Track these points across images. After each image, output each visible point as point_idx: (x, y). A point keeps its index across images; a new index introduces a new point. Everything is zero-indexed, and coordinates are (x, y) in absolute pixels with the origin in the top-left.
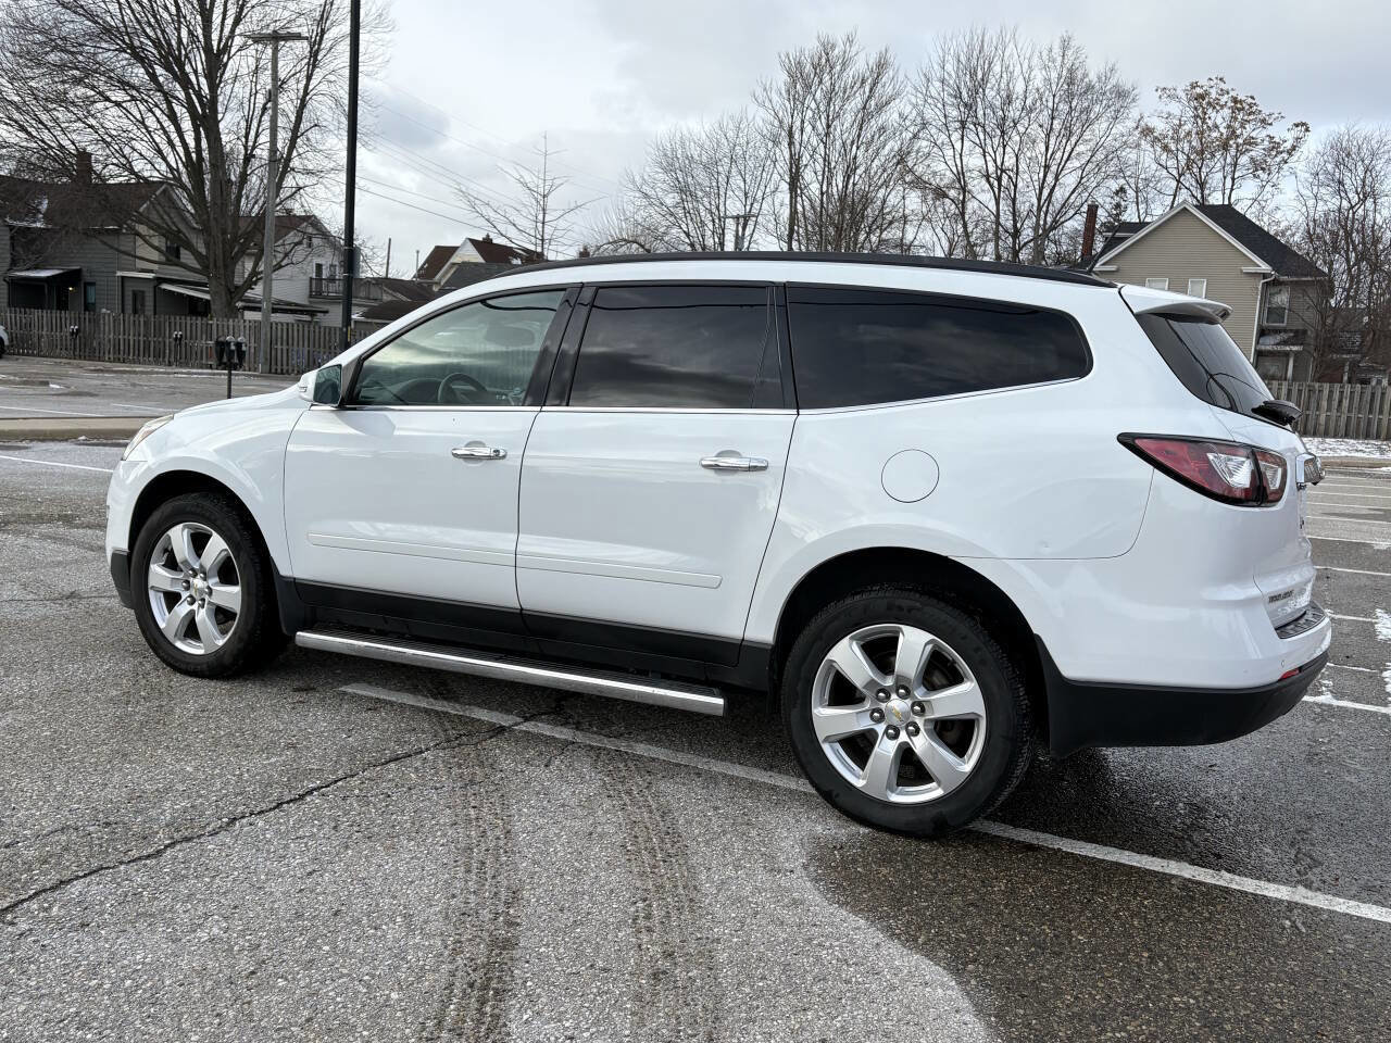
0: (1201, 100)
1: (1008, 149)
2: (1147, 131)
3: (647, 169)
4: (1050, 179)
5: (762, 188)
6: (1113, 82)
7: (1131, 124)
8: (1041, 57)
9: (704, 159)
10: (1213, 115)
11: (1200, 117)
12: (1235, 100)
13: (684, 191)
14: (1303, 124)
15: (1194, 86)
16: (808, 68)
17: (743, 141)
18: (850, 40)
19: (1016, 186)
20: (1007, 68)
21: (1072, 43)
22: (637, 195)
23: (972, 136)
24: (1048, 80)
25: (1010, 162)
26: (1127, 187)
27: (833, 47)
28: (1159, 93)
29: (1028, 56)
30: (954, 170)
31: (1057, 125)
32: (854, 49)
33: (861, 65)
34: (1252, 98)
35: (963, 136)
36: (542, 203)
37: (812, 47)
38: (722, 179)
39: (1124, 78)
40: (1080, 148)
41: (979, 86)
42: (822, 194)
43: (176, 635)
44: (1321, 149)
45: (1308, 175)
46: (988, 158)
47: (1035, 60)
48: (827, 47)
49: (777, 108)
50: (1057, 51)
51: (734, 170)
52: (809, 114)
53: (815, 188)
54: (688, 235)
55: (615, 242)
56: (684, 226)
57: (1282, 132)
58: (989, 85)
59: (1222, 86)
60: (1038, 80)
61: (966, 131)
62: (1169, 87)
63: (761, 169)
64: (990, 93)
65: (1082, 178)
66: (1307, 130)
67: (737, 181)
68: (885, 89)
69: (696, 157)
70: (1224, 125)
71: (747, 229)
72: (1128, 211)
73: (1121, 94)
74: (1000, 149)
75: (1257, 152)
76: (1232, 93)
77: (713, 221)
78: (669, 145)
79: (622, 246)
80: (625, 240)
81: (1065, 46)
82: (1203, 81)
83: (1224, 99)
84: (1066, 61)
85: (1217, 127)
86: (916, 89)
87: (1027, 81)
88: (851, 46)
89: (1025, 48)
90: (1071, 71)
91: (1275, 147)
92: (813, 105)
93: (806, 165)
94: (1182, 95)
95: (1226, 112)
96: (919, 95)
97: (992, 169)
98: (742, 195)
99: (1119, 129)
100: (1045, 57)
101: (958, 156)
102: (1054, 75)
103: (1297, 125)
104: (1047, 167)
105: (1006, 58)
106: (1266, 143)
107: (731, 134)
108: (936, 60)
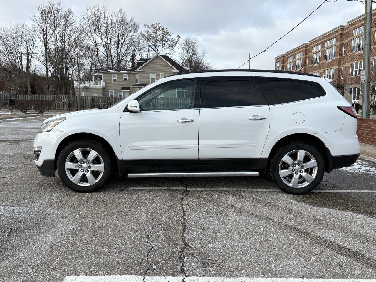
0: (155, 28)
1: (108, 38)
2: (144, 36)
4: (120, 47)
5: (33, 45)
6: (134, 22)
7: (139, 33)
8: (114, 14)
10: (159, 32)
11: (156, 33)
12: (163, 29)
14: (179, 36)
15: (153, 25)
16: (47, 11)
17: (25, 31)
18: (59, 4)
19: (111, 48)
20: (106, 16)
21: (122, 11)
23: (98, 34)
24: (117, 20)
25: (109, 42)
26: (136, 49)
27: (54, 6)
28: (145, 26)
29: (111, 13)
30: (94, 43)
31: (120, 32)
32: (61, 7)
33: (63, 12)
34: (166, 29)
35: (95, 34)
37: (47, 5)
38: (20, 42)
39: (136, 21)
40: (127, 39)
41: (99, 20)
43: (78, 182)
44: (183, 42)
45: (181, 48)
46: (103, 40)
47: (113, 15)
48: (52, 6)
49: (39, 22)
50: (119, 13)
51: (23, 40)
52: (48, 25)
57: (174, 37)
58: (101, 21)
59: (160, 25)
60: (114, 21)
61: (96, 33)
62: (147, 24)
64: (102, 23)
65: (128, 47)
66: (180, 37)
68: (71, 20)
70: (161, 35)
72: (137, 56)
73: (136, 25)
74: (106, 38)
75: (169, 42)
76: (162, 27)
81: (120, 11)
82: (155, 24)
83: (160, 28)
84: (121, 16)
85: (159, 35)
86: (80, 20)
87: (111, 20)
88: (59, 6)
89: (110, 11)
90: (123, 19)
91: (173, 41)
92: (49, 22)
94: (150, 27)
95: (161, 32)
96: (81, 22)
97: (104, 43)
98: (26, 47)
99: (136, 34)
100: (116, 14)
101: (94, 39)
102: (118, 19)
103: (177, 36)
104: (119, 43)
105: (105, 14)
106: (171, 40)
107: (21, 29)
108: (86, 12)
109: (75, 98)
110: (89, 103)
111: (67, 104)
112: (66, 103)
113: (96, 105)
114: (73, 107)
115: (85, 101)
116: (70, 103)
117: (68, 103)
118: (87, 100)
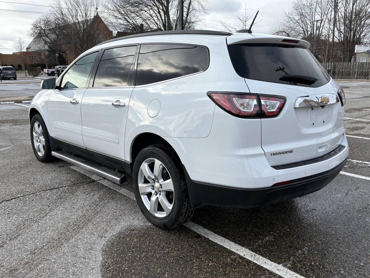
3: (290, 10)
9: (308, 4)
13: (302, 15)
22: (287, 18)
36: (245, 24)
38: (314, 10)
42: (345, 10)
51: (318, 7)
53: (343, 9)
54: (303, 28)
55: (278, 32)
56: (301, 25)
63: (326, 5)
67: (318, 9)
69: (305, 4)
71: (322, 24)
77: (311, 23)
78: (297, 2)
79: (280, 33)
80: (280, 32)
93: (340, 2)
98: (320, 14)
109: (341, 65)
110: (356, 70)
111: (332, 72)
112: (330, 70)
113: (364, 72)
114: (338, 75)
115: (352, 68)
116: (335, 70)
117: (333, 70)
118: (354, 67)
